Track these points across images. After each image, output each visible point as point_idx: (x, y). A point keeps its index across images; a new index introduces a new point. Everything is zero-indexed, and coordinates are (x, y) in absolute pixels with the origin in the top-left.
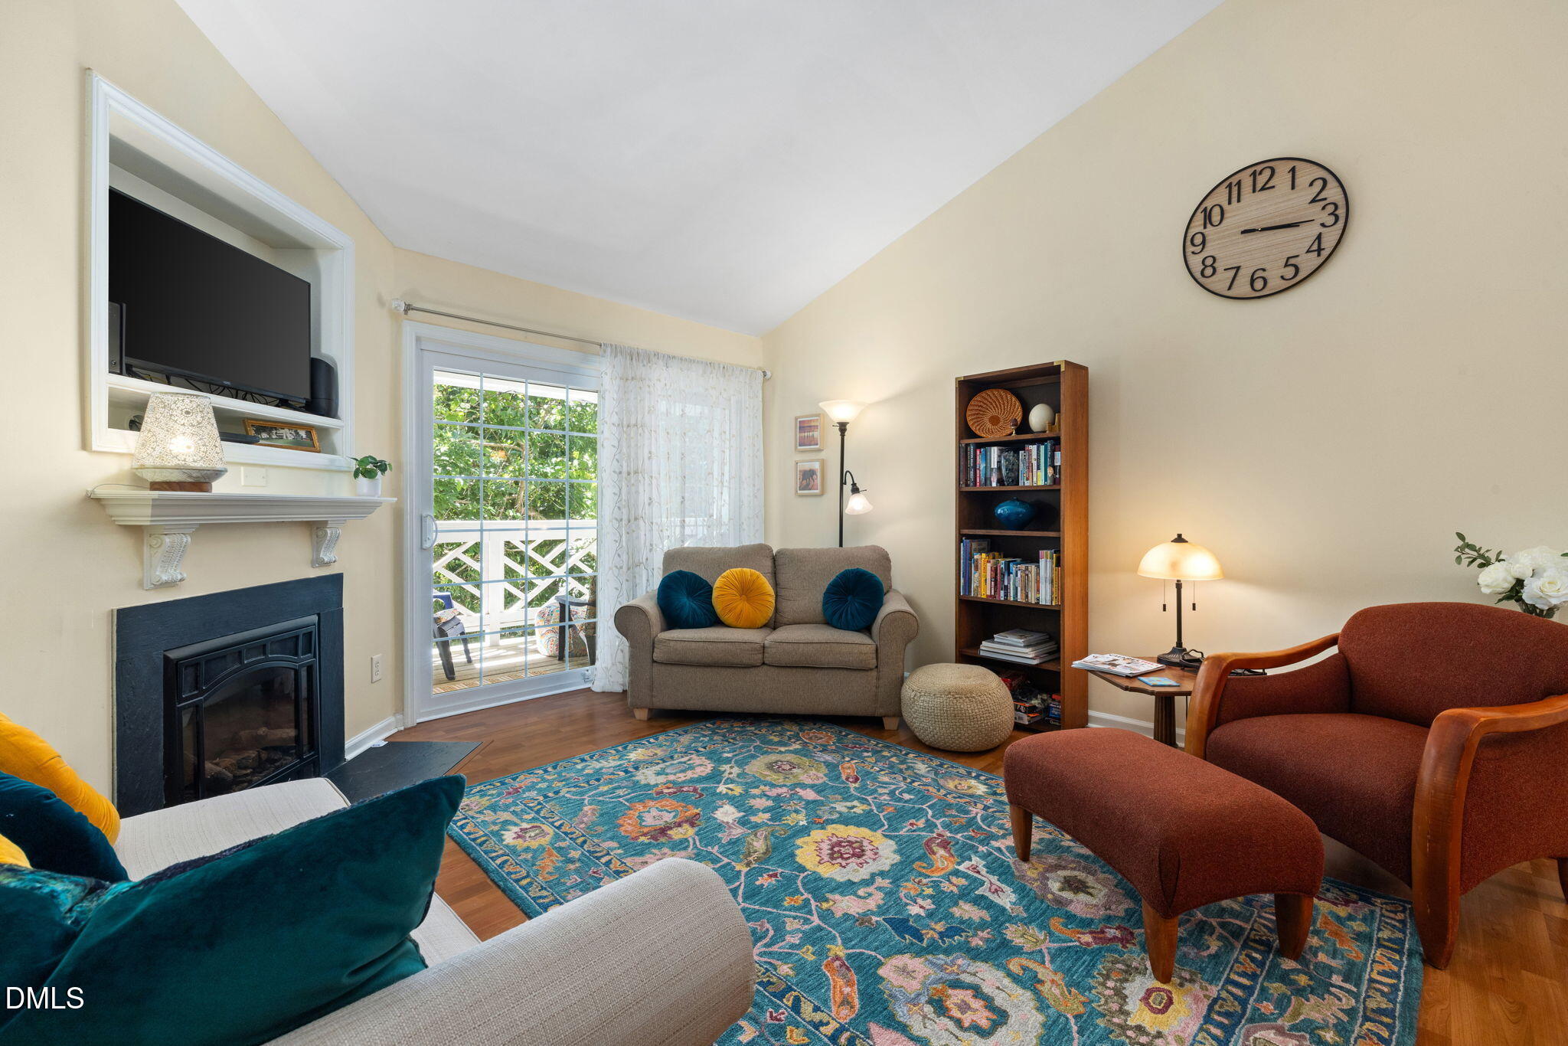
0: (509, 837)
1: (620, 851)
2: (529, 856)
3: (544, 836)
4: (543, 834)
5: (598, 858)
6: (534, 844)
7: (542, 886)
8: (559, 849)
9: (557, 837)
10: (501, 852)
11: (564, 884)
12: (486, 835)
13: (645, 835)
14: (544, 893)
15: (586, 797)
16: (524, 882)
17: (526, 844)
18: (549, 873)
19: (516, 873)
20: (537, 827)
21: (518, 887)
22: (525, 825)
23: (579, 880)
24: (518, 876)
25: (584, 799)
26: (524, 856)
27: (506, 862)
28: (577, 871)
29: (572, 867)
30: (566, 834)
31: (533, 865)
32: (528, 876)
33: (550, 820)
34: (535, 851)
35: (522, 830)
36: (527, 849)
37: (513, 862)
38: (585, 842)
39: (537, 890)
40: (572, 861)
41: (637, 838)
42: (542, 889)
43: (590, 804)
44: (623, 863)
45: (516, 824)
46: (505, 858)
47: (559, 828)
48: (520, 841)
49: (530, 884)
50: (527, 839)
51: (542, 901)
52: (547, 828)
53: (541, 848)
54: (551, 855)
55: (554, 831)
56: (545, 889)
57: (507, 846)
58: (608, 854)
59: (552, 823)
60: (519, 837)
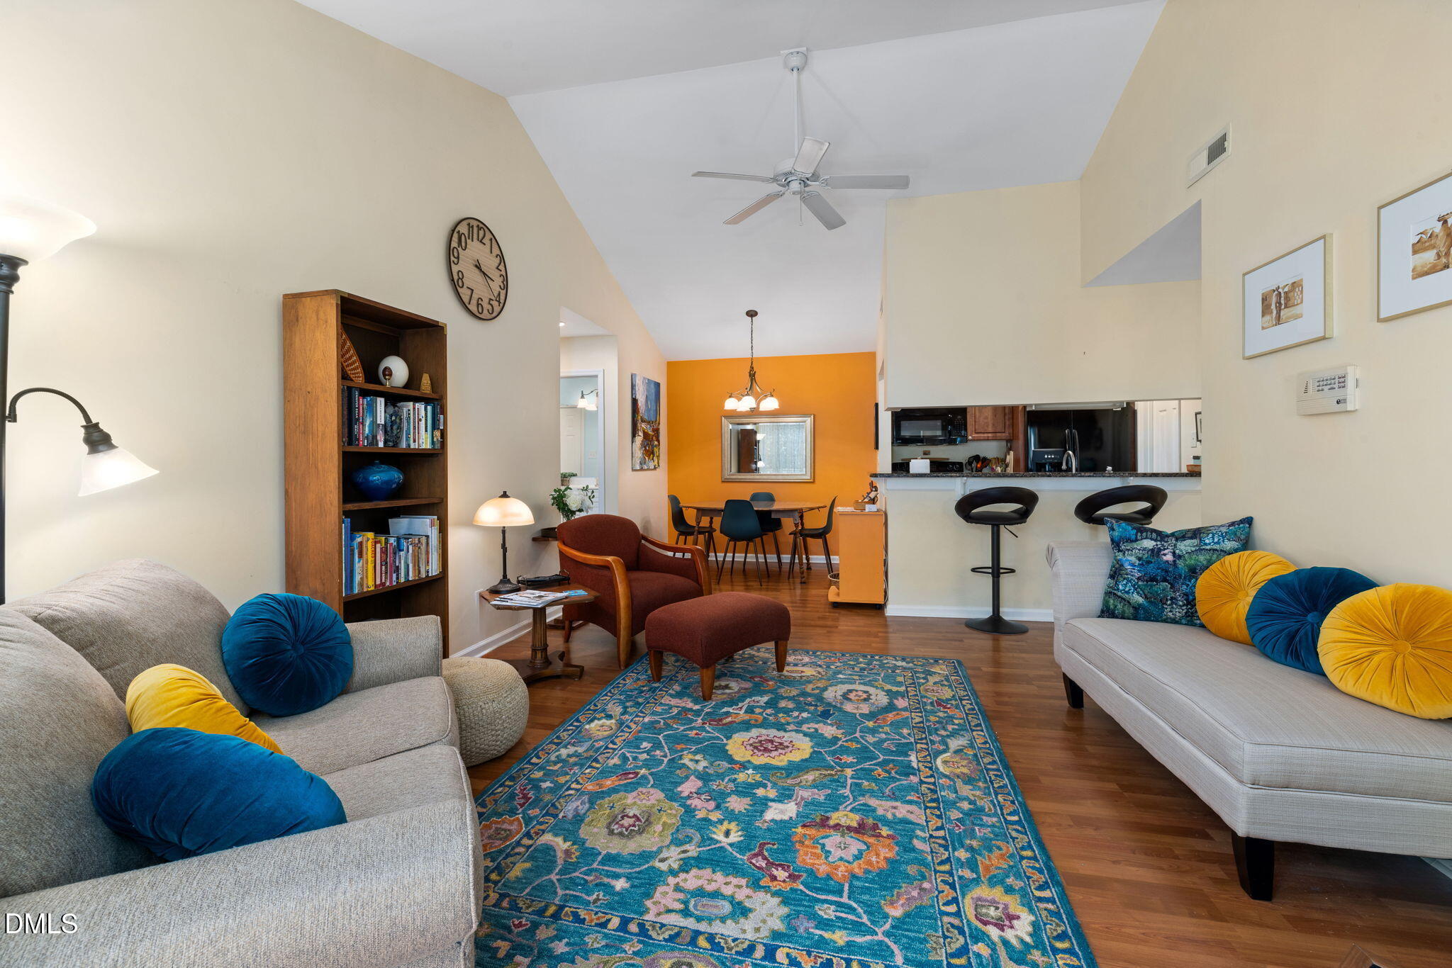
0: (1022, 929)
1: (919, 833)
2: (1010, 881)
3: (979, 899)
4: (979, 903)
5: (944, 838)
6: (997, 893)
7: (1014, 841)
8: (973, 868)
9: (966, 885)
10: (1042, 905)
11: (992, 832)
12: (1055, 951)
13: (880, 835)
14: (1014, 834)
15: (880, 937)
16: (1028, 853)
17: (1007, 899)
18: (999, 848)
19: (1033, 868)
20: (981, 921)
21: (1037, 852)
22: (994, 932)
23: (977, 828)
24: (1032, 863)
25: (887, 934)
26: (1018, 884)
27: (1040, 888)
28: (973, 836)
29: (975, 843)
30: (953, 886)
31: (1012, 867)
32: (1022, 858)
33: (956, 922)
34: (1002, 882)
35: (1001, 928)
36: (1009, 890)
37: (1031, 883)
38: (942, 863)
39: (1019, 840)
40: (971, 849)
41: (889, 837)
42: (1015, 838)
43: (886, 916)
44: (927, 822)
45: (1006, 943)
46: (1038, 893)
47: (955, 900)
48: (1012, 911)
49: (1023, 848)
50: (1001, 906)
51: (1020, 828)
52: (969, 911)
53: (993, 882)
54: (987, 869)
55: (963, 897)
56: (1011, 837)
57: (1031, 910)
58: (931, 836)
59: (958, 914)
60: (1012, 918)
